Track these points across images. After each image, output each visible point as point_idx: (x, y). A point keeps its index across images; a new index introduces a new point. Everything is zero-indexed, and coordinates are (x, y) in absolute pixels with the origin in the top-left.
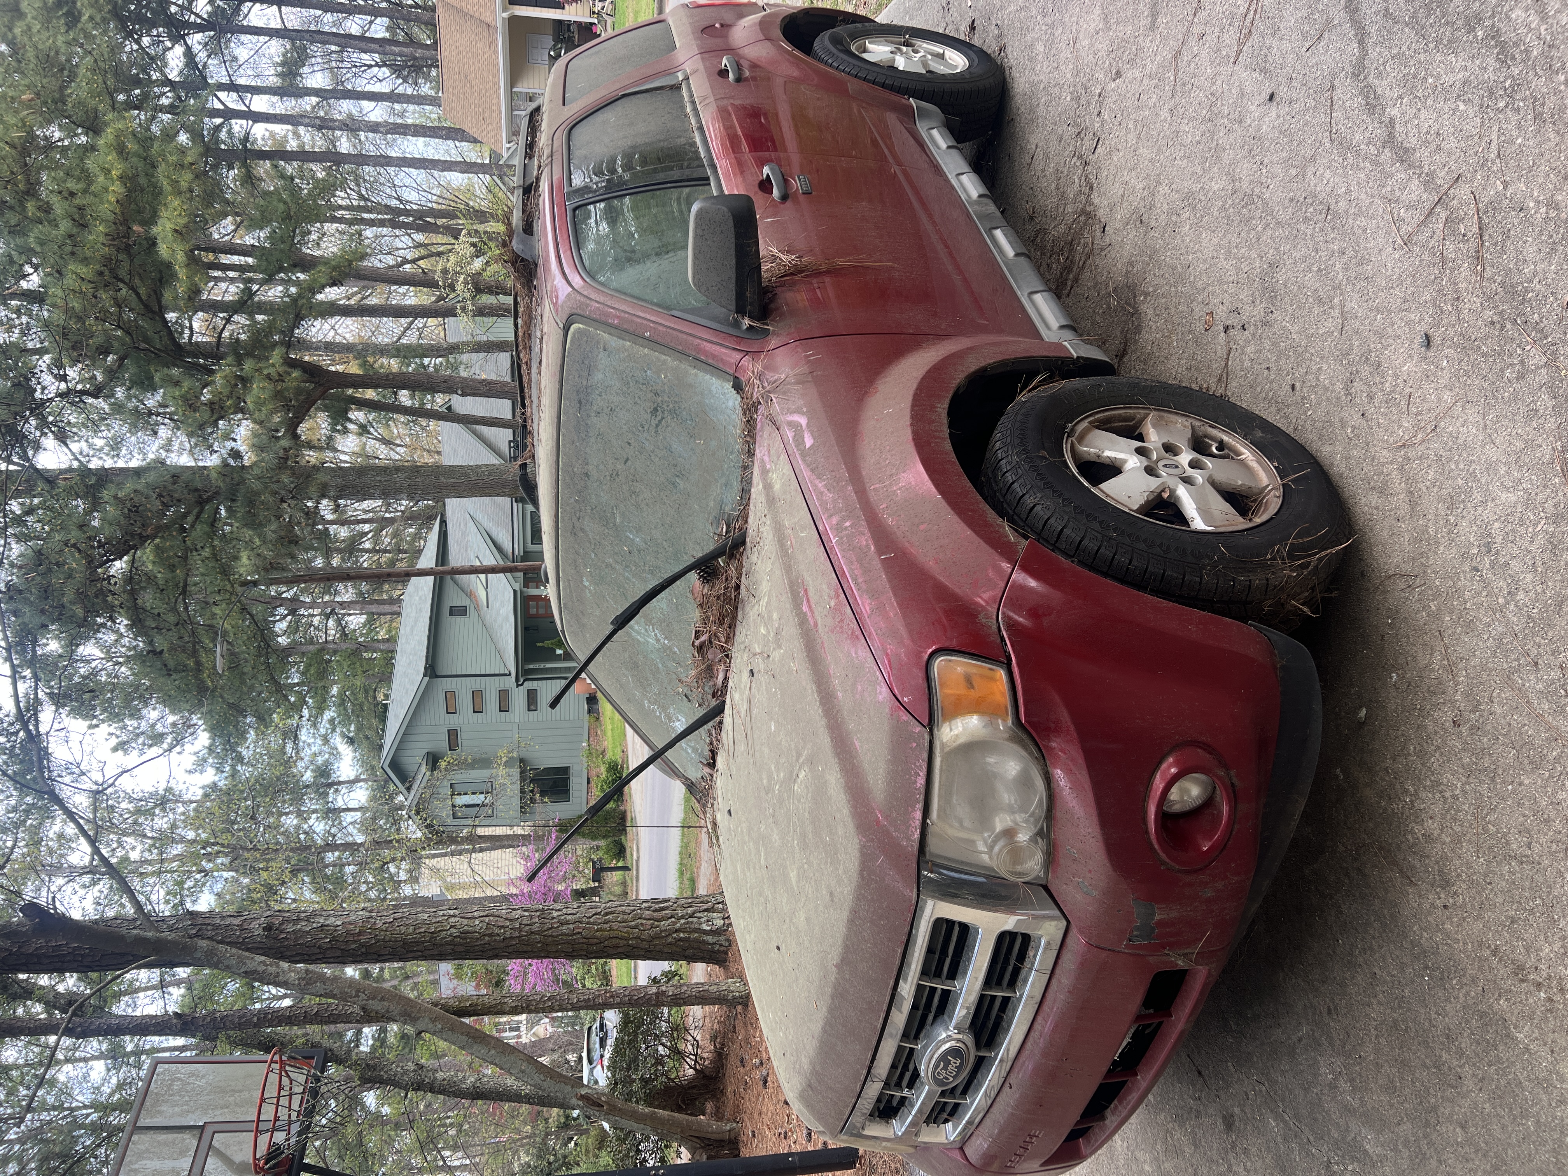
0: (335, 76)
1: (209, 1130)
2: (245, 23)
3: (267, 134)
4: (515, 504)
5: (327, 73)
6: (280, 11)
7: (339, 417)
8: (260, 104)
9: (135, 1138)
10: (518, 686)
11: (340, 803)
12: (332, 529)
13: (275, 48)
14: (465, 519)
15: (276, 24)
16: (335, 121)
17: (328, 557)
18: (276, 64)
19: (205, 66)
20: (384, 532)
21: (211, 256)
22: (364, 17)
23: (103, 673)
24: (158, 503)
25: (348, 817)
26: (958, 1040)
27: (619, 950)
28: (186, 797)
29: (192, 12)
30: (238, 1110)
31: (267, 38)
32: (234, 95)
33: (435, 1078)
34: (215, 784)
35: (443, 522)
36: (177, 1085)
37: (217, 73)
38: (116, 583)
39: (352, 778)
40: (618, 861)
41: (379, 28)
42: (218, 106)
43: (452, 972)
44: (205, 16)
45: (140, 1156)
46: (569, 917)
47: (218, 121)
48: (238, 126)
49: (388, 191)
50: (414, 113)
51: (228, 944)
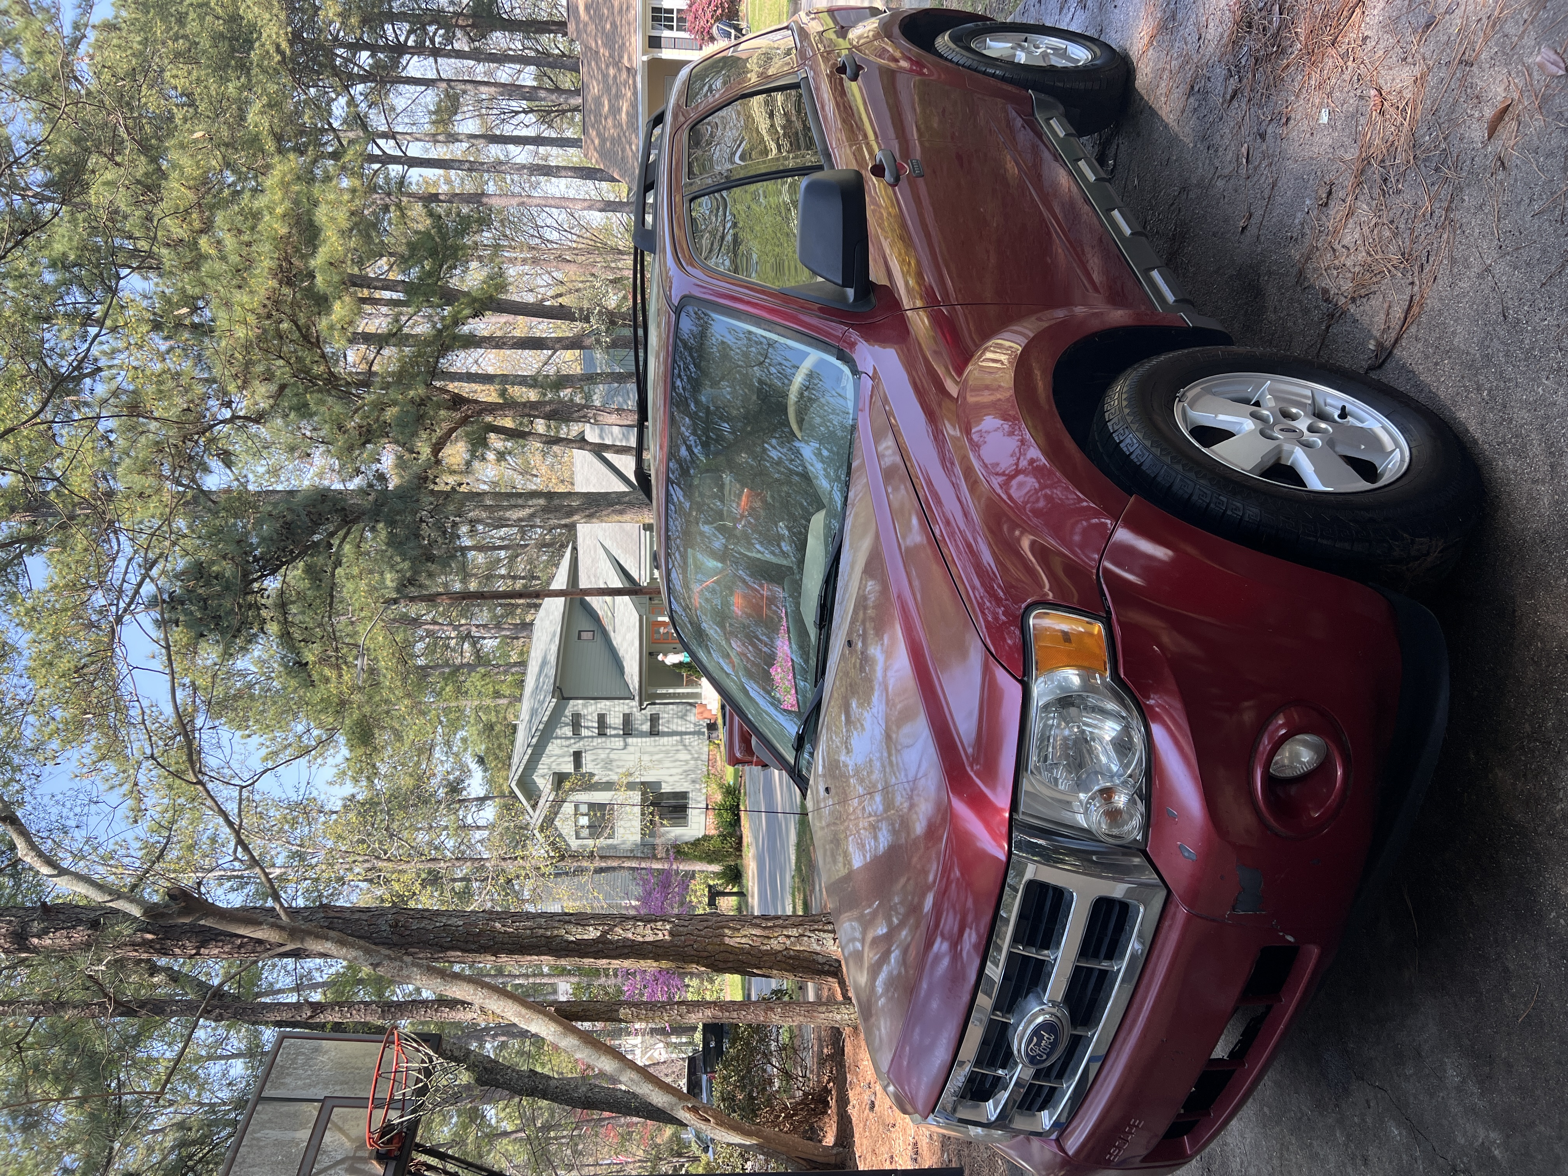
0: (484, 123)
1: (329, 1104)
2: (403, 74)
3: (421, 179)
4: (642, 532)
5: (478, 121)
6: (436, 62)
7: (478, 443)
8: (415, 150)
9: (259, 1108)
10: (641, 709)
11: (469, 821)
12: (471, 554)
13: (430, 98)
14: (595, 546)
15: (431, 75)
16: (483, 163)
17: (464, 581)
18: (430, 113)
19: (366, 116)
20: (519, 559)
21: (366, 291)
22: (512, 66)
23: (257, 686)
24: (307, 519)
25: (478, 835)
26: (1052, 1014)
27: (730, 965)
28: (327, 809)
29: (355, 64)
30: (357, 1086)
31: (423, 88)
32: (392, 142)
33: (549, 1085)
34: (353, 796)
35: (575, 549)
36: (301, 1060)
37: (377, 121)
38: (268, 597)
39: (482, 795)
40: (733, 887)
41: (527, 76)
42: (377, 152)
43: (571, 991)
44: (367, 68)
45: (263, 1126)
46: (681, 929)
47: (376, 166)
48: (395, 170)
49: (531, 231)
50: (557, 157)
51: (359, 937)
